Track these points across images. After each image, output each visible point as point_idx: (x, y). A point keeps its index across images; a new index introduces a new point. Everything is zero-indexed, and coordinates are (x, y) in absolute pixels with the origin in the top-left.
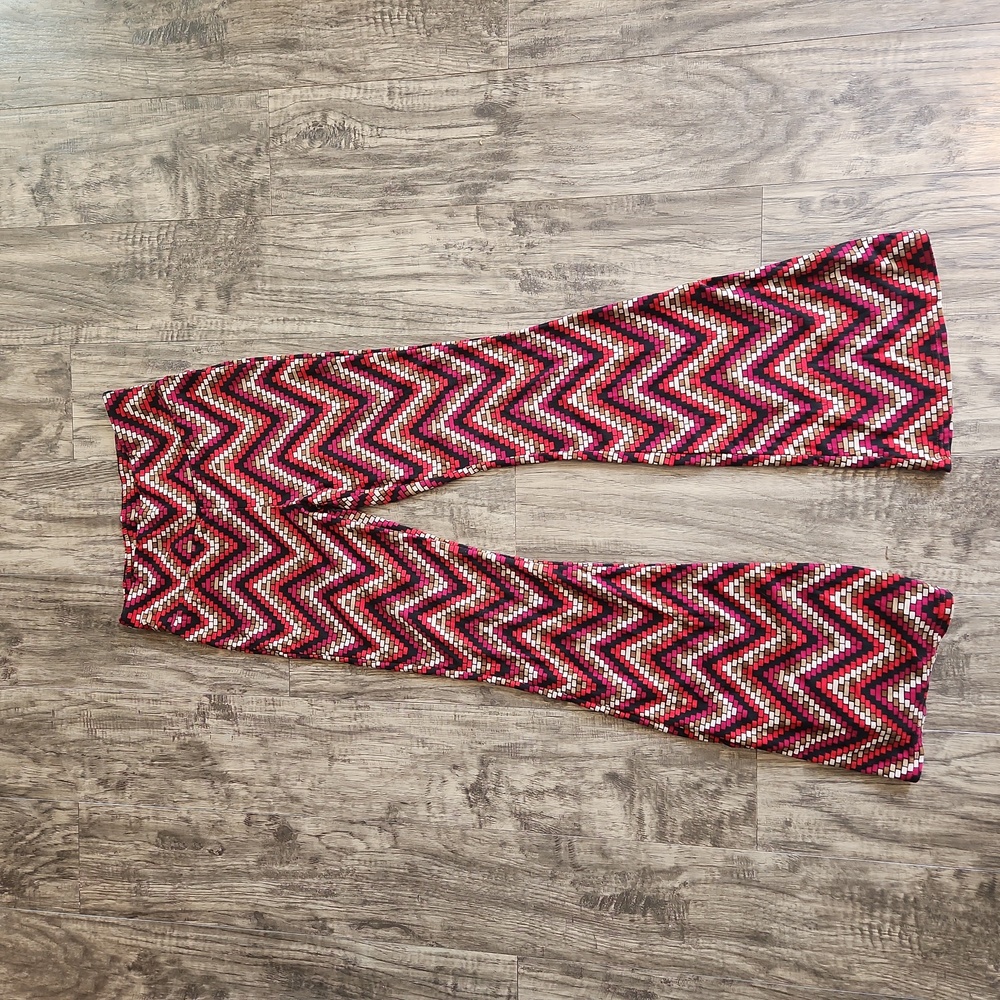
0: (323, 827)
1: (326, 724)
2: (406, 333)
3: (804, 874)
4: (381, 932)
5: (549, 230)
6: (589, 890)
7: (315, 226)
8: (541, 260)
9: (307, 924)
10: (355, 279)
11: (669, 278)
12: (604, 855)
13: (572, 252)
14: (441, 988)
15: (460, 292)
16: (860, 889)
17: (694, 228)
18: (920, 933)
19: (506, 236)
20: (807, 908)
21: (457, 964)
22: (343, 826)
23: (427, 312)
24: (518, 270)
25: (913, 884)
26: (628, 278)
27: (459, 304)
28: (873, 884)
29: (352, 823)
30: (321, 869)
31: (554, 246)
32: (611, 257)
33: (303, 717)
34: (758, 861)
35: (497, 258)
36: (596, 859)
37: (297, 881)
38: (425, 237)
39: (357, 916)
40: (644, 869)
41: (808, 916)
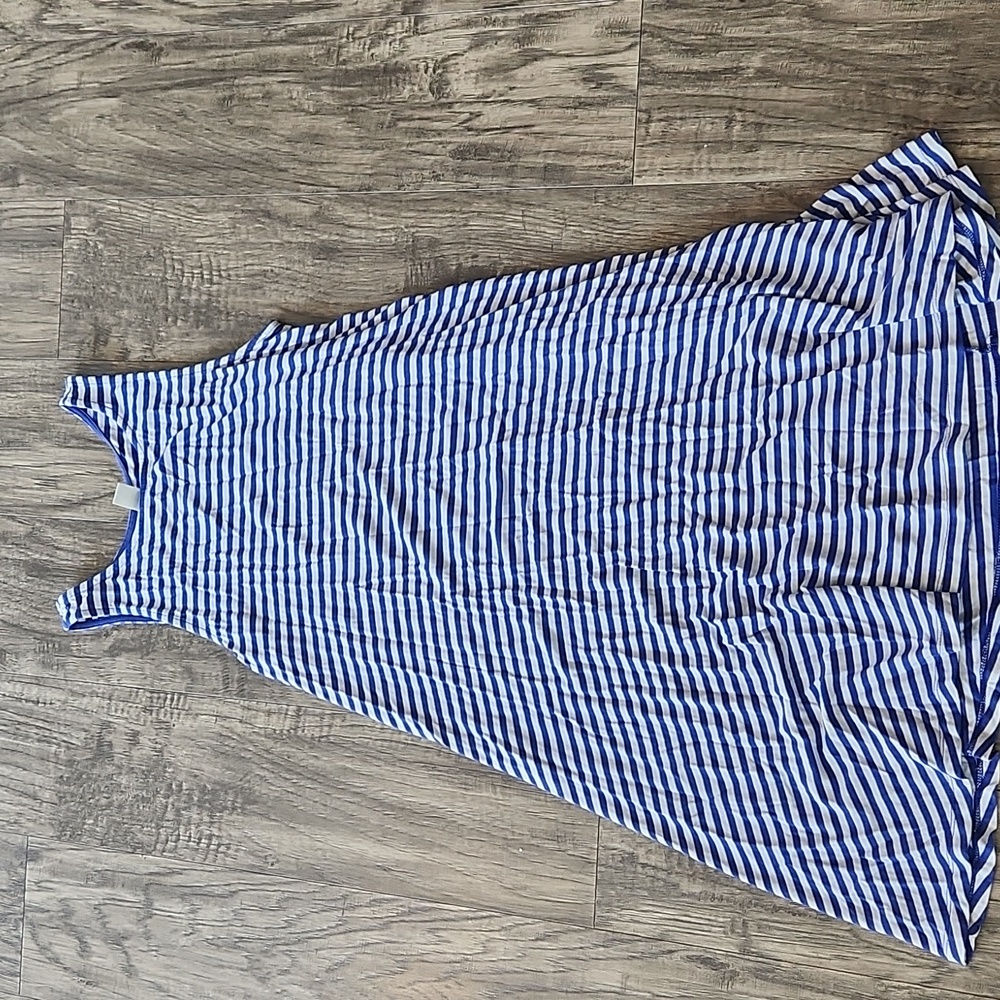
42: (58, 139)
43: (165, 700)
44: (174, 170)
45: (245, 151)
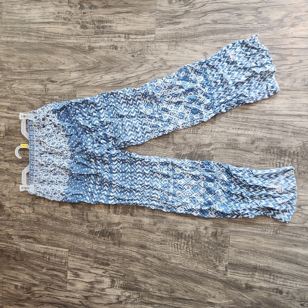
0: (12, 205)
1: (15, 172)
2: (45, 42)
3: (158, 226)
4: (28, 240)
5: (90, 8)
6: (92, 229)
7: (18, 6)
8: (87, 18)
9: (5, 236)
10: (30, 23)
11: (127, 25)
12: (97, 218)
13: (97, 16)
14: (45, 259)
15: (62, 28)
16: (175, 232)
17: (135, 8)
18: (193, 247)
19: (77, 10)
20: (158, 237)
21: (50, 251)
22: (18, 205)
23: (51, 35)
24: (80, 21)
25: (191, 231)
26: (114, 25)
27: (61, 32)
28: (179, 230)
29: (21, 204)
30: (11, 219)
31: (92, 13)
32: (109, 18)
33: (7, 169)
34: (144, 221)
35: (74, 17)
36: (95, 219)
37: (3, 222)
38: (52, 10)
39: (21, 234)
40: (109, 223)
41: (158, 240)
42: (230, 295)
43: (192, 131)
44: (189, 277)
45: (166, 277)
